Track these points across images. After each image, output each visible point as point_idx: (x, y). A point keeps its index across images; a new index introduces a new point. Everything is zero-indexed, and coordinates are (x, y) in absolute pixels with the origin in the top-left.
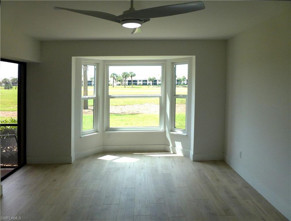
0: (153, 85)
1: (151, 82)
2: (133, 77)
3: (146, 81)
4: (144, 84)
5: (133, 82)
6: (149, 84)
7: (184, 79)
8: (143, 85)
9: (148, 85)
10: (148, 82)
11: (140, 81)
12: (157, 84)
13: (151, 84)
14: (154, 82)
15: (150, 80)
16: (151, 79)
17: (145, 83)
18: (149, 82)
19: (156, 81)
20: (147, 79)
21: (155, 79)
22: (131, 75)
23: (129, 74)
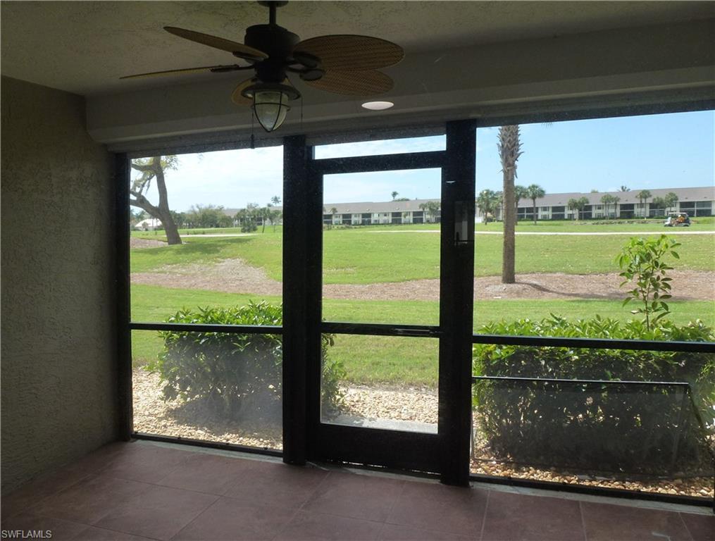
0: (580, 218)
1: (576, 212)
2: (537, 200)
3: (562, 209)
4: (555, 218)
5: (527, 212)
6: (571, 217)
7: (672, 200)
8: (552, 220)
9: (567, 220)
10: (567, 212)
11: (545, 209)
12: (593, 216)
13: (576, 216)
14: (583, 212)
15: (574, 205)
16: (576, 203)
17: (558, 214)
18: (571, 212)
19: (590, 208)
20: (565, 204)
21: (588, 202)
22: (534, 194)
23: (527, 193)
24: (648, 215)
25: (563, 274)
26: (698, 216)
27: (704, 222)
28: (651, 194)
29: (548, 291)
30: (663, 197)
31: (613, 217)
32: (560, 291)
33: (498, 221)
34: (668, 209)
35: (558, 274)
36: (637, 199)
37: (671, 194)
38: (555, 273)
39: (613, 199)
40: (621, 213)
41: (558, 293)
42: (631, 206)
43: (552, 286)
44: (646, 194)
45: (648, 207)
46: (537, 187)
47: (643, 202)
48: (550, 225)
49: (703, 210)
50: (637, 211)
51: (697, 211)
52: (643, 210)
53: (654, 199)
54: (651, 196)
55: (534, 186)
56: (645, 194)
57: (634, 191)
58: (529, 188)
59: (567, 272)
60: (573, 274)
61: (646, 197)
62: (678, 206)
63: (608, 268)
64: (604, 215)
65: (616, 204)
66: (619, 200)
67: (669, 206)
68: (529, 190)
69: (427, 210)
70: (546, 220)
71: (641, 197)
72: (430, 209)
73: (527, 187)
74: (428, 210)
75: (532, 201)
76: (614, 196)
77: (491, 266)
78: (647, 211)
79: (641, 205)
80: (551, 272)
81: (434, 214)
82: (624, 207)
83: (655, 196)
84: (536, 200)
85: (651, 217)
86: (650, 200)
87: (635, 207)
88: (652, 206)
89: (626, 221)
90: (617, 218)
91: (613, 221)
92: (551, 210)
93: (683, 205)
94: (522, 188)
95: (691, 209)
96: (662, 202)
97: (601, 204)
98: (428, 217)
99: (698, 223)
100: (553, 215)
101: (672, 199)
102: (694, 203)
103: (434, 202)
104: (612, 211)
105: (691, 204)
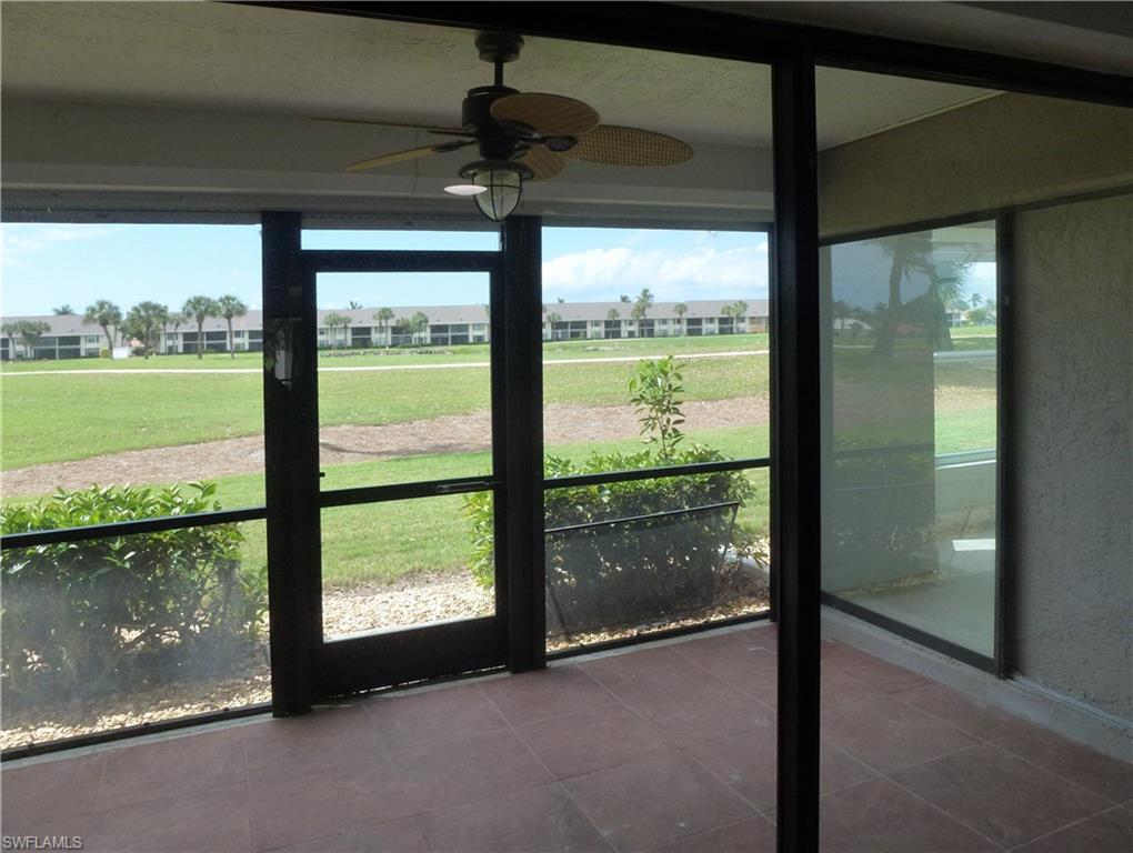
2: (234, 320)
5: (208, 339)
7: (421, 322)
11: (237, 334)
22: (228, 310)
23: (219, 308)
24: (390, 343)
25: (351, 427)
26: (453, 344)
27: (462, 351)
28: (394, 313)
29: (344, 451)
30: (409, 317)
31: (341, 346)
32: (361, 450)
33: (158, 354)
34: (416, 335)
35: (344, 427)
36: (374, 321)
37: (420, 314)
38: (339, 425)
39: (341, 320)
40: (353, 339)
41: (363, 453)
42: (367, 330)
43: (347, 445)
44: (388, 313)
45: (390, 331)
46: (234, 299)
47: (384, 324)
48: (248, 358)
49: (458, 337)
50: (374, 336)
51: (453, 337)
52: (384, 335)
53: (398, 321)
54: (393, 316)
55: (228, 298)
56: (385, 314)
57: (369, 309)
58: (221, 300)
59: (357, 424)
60: (366, 425)
61: (387, 318)
62: (428, 330)
63: (411, 414)
64: (330, 343)
65: (346, 327)
66: (349, 321)
67: (417, 331)
68: (220, 304)
69: (18, 335)
70: (241, 352)
71: (380, 318)
72: (24, 334)
73: (217, 299)
74: (20, 335)
75: (226, 320)
76: (342, 316)
77: (235, 422)
78: (388, 337)
79: (381, 329)
80: (332, 425)
81: (33, 343)
82: (356, 331)
83: (398, 317)
84: (232, 320)
85: (393, 346)
86: (392, 322)
87: (373, 332)
88: (395, 330)
89: (362, 351)
90: (348, 348)
91: (344, 352)
92: (247, 335)
93: (436, 329)
94: (209, 300)
95: (444, 334)
96: (408, 325)
97: (325, 326)
98: (20, 348)
99: (454, 353)
100: (250, 344)
101: (422, 320)
102: (447, 326)
103: (32, 321)
104: (340, 337)
105: (443, 328)
